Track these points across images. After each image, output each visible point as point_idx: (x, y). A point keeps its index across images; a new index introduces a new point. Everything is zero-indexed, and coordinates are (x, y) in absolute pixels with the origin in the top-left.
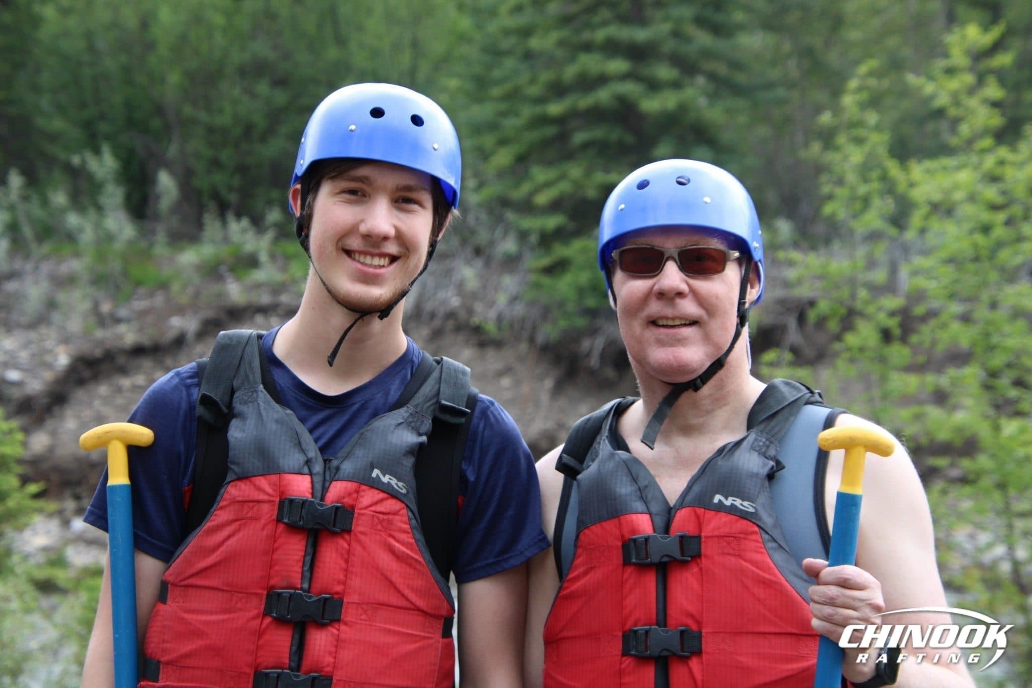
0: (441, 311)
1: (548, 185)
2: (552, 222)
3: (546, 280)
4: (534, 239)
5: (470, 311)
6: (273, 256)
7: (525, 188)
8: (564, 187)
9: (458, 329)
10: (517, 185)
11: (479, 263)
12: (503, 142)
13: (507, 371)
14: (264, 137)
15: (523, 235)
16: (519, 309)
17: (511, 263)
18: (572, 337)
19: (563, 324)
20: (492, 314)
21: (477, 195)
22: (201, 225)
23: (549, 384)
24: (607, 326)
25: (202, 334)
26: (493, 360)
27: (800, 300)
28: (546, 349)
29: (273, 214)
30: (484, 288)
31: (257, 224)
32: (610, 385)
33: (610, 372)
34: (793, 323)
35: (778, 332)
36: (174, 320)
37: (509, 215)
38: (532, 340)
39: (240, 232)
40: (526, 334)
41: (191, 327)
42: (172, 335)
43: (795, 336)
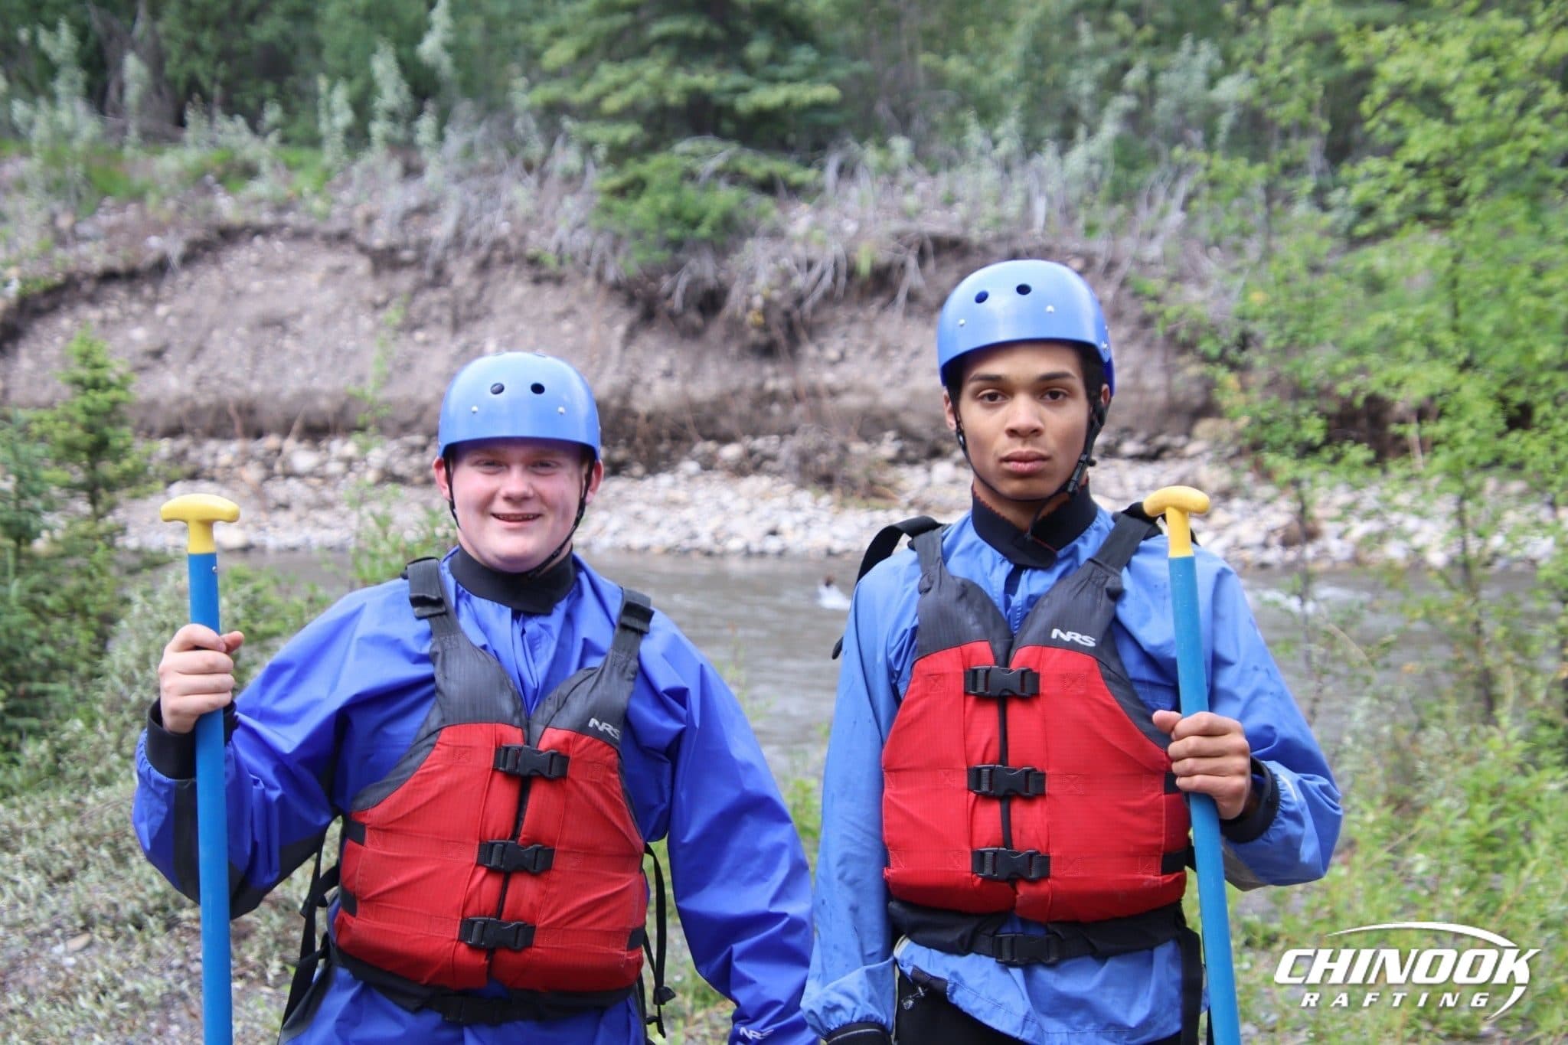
0: (487, 239)
1: (619, 87)
2: (626, 132)
3: (618, 204)
4: (601, 152)
5: (523, 239)
6: (276, 165)
7: (591, 90)
8: (638, 86)
9: (508, 260)
10: (579, 86)
11: (532, 180)
12: (559, 34)
13: (568, 313)
14: (254, 17)
15: (588, 147)
16: (583, 239)
17: (572, 181)
18: (653, 274)
19: (640, 256)
20: (552, 243)
21: (525, 97)
22: (181, 123)
23: (620, 329)
24: (692, 262)
25: (189, 258)
26: (551, 299)
27: (920, 234)
28: (616, 287)
29: (273, 114)
30: (540, 212)
31: (254, 124)
32: (694, 334)
33: (694, 318)
34: (912, 262)
35: (895, 274)
36: (154, 241)
37: (568, 123)
38: (599, 277)
39: (233, 133)
40: (592, 269)
41: (175, 248)
42: (151, 258)
43: (913, 278)
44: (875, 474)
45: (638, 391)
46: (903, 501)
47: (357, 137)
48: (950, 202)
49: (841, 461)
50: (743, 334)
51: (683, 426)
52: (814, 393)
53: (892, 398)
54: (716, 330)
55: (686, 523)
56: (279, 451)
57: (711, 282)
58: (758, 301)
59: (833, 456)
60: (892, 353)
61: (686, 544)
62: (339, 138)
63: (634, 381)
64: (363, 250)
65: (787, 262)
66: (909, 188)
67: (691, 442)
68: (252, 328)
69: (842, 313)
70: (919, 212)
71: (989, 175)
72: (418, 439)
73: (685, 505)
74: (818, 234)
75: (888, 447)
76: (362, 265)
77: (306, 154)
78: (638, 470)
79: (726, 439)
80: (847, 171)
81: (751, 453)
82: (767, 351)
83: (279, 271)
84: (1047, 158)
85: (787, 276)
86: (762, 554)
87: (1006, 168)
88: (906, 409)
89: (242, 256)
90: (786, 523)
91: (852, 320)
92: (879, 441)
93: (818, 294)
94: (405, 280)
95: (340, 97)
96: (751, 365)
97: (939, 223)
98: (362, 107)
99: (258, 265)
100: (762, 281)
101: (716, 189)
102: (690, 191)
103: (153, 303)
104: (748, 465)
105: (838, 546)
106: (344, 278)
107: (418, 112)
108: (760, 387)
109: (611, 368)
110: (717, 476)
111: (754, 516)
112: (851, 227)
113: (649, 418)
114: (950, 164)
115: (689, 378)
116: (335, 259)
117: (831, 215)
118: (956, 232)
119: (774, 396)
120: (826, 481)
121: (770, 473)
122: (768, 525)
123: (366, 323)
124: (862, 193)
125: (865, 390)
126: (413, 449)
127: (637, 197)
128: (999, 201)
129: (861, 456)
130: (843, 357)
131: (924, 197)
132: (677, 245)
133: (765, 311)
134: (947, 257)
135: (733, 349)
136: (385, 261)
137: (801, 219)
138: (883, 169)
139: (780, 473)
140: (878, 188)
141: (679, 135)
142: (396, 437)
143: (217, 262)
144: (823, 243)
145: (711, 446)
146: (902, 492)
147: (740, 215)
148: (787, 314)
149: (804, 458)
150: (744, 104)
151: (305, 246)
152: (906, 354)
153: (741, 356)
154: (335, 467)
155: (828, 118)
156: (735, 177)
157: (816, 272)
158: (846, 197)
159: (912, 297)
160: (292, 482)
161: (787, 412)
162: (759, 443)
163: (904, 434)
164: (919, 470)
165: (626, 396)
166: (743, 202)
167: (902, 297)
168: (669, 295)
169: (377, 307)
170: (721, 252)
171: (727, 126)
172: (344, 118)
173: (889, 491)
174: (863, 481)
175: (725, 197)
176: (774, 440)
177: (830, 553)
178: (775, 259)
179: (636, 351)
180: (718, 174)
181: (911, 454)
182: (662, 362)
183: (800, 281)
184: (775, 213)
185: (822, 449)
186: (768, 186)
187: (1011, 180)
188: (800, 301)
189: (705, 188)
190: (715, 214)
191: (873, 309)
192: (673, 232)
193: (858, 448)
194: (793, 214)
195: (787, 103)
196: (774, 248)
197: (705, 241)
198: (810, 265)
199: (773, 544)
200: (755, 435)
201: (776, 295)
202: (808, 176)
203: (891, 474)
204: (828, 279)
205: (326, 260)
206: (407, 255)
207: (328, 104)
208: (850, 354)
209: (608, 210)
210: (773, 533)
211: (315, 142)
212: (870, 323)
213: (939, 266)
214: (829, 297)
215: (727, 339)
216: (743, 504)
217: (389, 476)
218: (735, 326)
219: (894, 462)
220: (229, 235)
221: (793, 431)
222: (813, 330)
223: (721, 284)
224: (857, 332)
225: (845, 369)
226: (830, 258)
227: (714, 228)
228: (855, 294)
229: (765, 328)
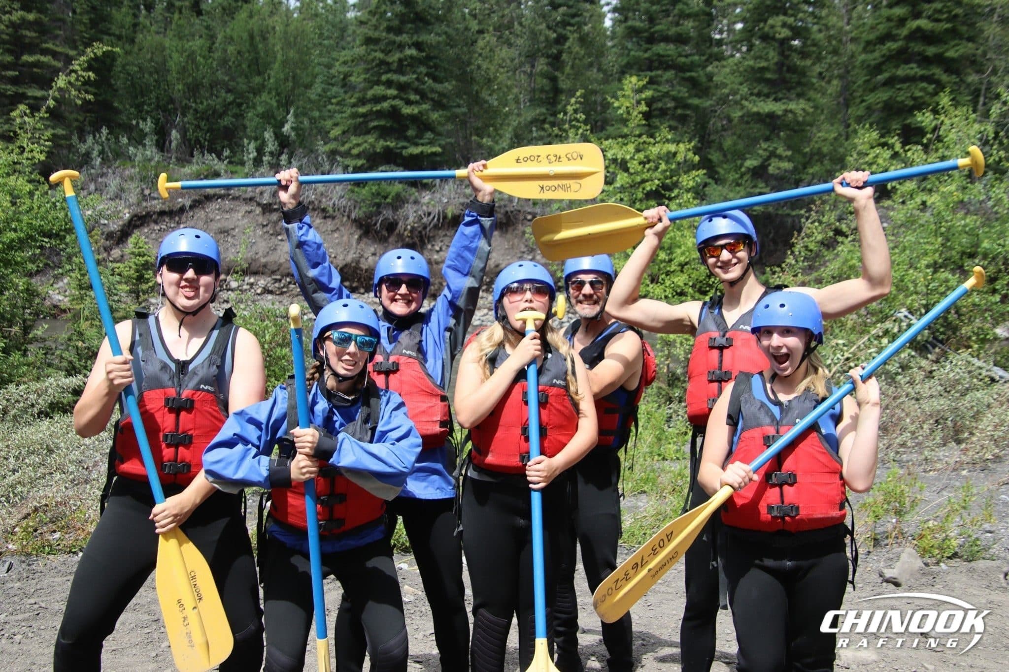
1: (358, 145)
2: (360, 162)
3: (356, 189)
4: (351, 170)
5: (320, 202)
6: (226, 172)
7: (347, 146)
8: (365, 145)
9: (314, 210)
10: (343, 144)
12: (336, 125)
13: (336, 230)
14: (221, 116)
15: (346, 168)
16: (343, 202)
18: (369, 216)
19: (364, 209)
20: (331, 203)
21: (322, 148)
22: (192, 156)
23: (356, 237)
24: (384, 212)
25: (192, 207)
26: (330, 225)
28: (355, 221)
29: (226, 153)
30: (327, 191)
31: (219, 156)
32: (384, 239)
33: (385, 233)
36: (180, 200)
37: (339, 158)
38: (349, 217)
39: (211, 160)
40: (346, 214)
41: (188, 203)
42: (179, 206)
45: (363, 260)
47: (258, 162)
50: (403, 240)
54: (393, 237)
56: (225, 280)
57: (391, 220)
58: (409, 227)
59: (436, 287)
62: (251, 162)
63: (361, 256)
64: (259, 204)
65: (420, 213)
68: (216, 233)
69: (441, 233)
72: (278, 277)
74: (433, 203)
76: (258, 210)
77: (239, 168)
78: (362, 291)
80: (444, 179)
83: (227, 212)
85: (420, 218)
89: (213, 206)
91: (445, 235)
93: (432, 225)
94: (275, 216)
95: (252, 147)
98: (260, 151)
99: (219, 209)
103: (179, 223)
106: (251, 215)
107: (281, 153)
109: (352, 252)
112: (445, 200)
113: (366, 270)
116: (249, 208)
117: (438, 195)
123: (259, 232)
124: (450, 188)
126: (276, 281)
127: (364, 187)
130: (441, 249)
132: (378, 205)
133: (411, 231)
136: (267, 209)
137: (426, 197)
141: (382, 165)
142: (270, 276)
143: (203, 208)
144: (434, 206)
147: (403, 195)
148: (420, 232)
150: (405, 153)
151: (237, 203)
154: (245, 287)
155: (438, 159)
157: (431, 217)
158: (443, 189)
160: (230, 292)
165: (358, 262)
166: (404, 190)
168: (375, 224)
169: (264, 226)
170: (395, 209)
171: (399, 161)
172: (253, 155)
175: (398, 187)
178: (416, 211)
179: (362, 245)
182: (372, 249)
183: (425, 220)
184: (417, 194)
186: (414, 184)
188: (425, 228)
189: (390, 184)
190: (393, 194)
192: (377, 201)
194: (424, 195)
195: (422, 152)
196: (415, 207)
197: (389, 204)
198: (429, 214)
201: (416, 225)
204: (436, 220)
205: (245, 208)
206: (275, 207)
207: (248, 150)
208: (444, 248)
209: (353, 192)
211: (242, 163)
214: (436, 227)
215: (397, 242)
217: (266, 291)
218: (400, 236)
220: (209, 198)
222: (430, 239)
223: (395, 220)
224: (446, 239)
225: (441, 253)
226: (437, 211)
227: (393, 199)
228: (446, 226)
229: (412, 237)
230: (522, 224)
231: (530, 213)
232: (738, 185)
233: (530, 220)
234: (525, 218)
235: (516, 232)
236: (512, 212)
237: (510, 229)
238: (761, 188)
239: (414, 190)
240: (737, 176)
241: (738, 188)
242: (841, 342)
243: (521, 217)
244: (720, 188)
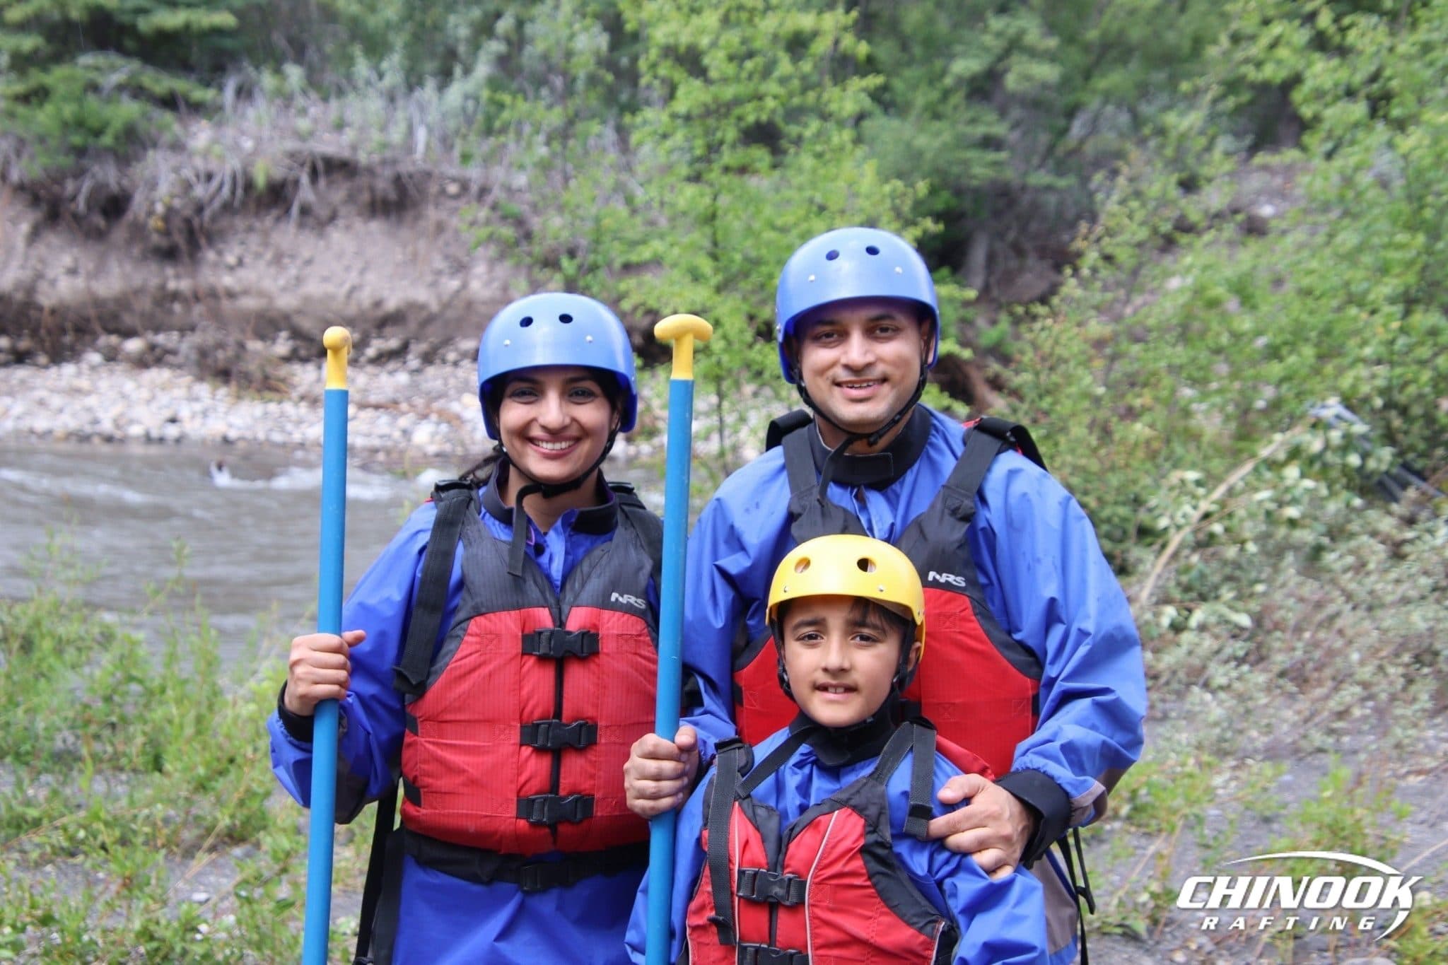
2: (29, 43)
3: (22, 110)
4: (4, 58)
19: (44, 160)
23: (24, 228)
24: (96, 168)
27: (312, 154)
32: (99, 235)
33: (99, 221)
34: (305, 179)
35: (290, 188)
43: (306, 193)
44: (269, 370)
45: (43, 286)
46: (295, 395)
48: (340, 126)
49: (238, 357)
50: (144, 239)
51: (88, 320)
52: (213, 294)
53: (286, 302)
54: (120, 233)
55: (89, 410)
57: (114, 188)
58: (160, 208)
59: (230, 352)
60: (286, 261)
61: (88, 429)
63: (39, 276)
65: (188, 173)
66: (303, 112)
67: (95, 336)
69: (240, 223)
70: (311, 134)
71: (375, 105)
73: (88, 393)
74: (217, 149)
75: (282, 346)
78: (42, 359)
79: (129, 334)
80: (245, 93)
81: (152, 347)
82: (169, 254)
84: (428, 91)
85: (188, 186)
86: (161, 440)
87: (391, 98)
88: (299, 312)
90: (185, 412)
91: (250, 229)
92: (274, 340)
93: (217, 204)
96: (153, 267)
97: (330, 145)
100: (163, 189)
101: (119, 101)
102: (92, 101)
104: (149, 358)
105: (233, 434)
108: (163, 287)
109: (15, 265)
110: (119, 368)
111: (154, 406)
112: (248, 144)
113: (54, 312)
114: (340, 92)
115: (92, 276)
117: (229, 132)
118: (346, 154)
119: (175, 296)
120: (224, 375)
121: (172, 366)
122: (167, 414)
124: (259, 114)
125: (261, 294)
127: (41, 104)
128: (383, 128)
129: (256, 353)
130: (240, 263)
131: (315, 121)
132: (80, 152)
133: (167, 217)
134: (338, 176)
135: (136, 251)
137: (201, 135)
138: (279, 92)
139: (180, 367)
140: (273, 110)
141: (82, 49)
144: (221, 158)
145: (114, 339)
146: (294, 387)
147: (143, 126)
148: (188, 221)
149: (203, 353)
150: (146, 25)
152: (299, 262)
153: (144, 258)
155: (226, 43)
156: (138, 92)
157: (215, 184)
158: (243, 116)
159: (305, 211)
161: (188, 308)
162: (161, 339)
163: (296, 334)
164: (310, 368)
165: (30, 290)
166: (145, 115)
167: (295, 210)
168: (73, 199)
170: (124, 160)
171: (129, 44)
173: (282, 386)
174: (258, 375)
175: (128, 110)
176: (175, 335)
177: (226, 441)
178: (176, 170)
179: (41, 248)
180: (120, 88)
181: (303, 353)
182: (67, 260)
183: (200, 191)
184: (177, 128)
185: (220, 346)
186: (170, 102)
187: (395, 109)
188: (200, 209)
189: (109, 100)
190: (117, 125)
191: (269, 220)
192: (77, 140)
193: (255, 345)
194: (194, 128)
195: (187, 27)
196: (174, 160)
197: (108, 150)
198: (209, 177)
199: (172, 431)
200: (157, 330)
201: (177, 203)
202: (208, 95)
203: (284, 370)
204: (226, 191)
208: (247, 260)
209: (11, 115)
210: (173, 420)
212: (266, 234)
213: (330, 184)
214: (227, 208)
215: (130, 242)
216: (145, 394)
218: (138, 230)
219: (287, 359)
221: (193, 329)
222: (213, 237)
223: (123, 190)
224: (254, 241)
225: (242, 273)
226: (228, 172)
227: (117, 138)
228: (252, 206)
229: (167, 233)
230: (437, 205)
231: (454, 180)
232: (937, 116)
233: (456, 197)
234: (443, 192)
235: (422, 223)
236: (411, 176)
237: (409, 216)
238: (990, 124)
239: (168, 117)
240: (935, 95)
241: (937, 125)
242: (1192, 475)
243: (433, 189)
244: (895, 123)
